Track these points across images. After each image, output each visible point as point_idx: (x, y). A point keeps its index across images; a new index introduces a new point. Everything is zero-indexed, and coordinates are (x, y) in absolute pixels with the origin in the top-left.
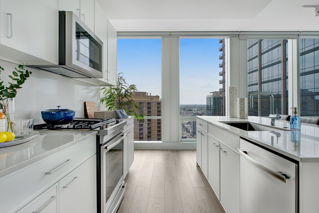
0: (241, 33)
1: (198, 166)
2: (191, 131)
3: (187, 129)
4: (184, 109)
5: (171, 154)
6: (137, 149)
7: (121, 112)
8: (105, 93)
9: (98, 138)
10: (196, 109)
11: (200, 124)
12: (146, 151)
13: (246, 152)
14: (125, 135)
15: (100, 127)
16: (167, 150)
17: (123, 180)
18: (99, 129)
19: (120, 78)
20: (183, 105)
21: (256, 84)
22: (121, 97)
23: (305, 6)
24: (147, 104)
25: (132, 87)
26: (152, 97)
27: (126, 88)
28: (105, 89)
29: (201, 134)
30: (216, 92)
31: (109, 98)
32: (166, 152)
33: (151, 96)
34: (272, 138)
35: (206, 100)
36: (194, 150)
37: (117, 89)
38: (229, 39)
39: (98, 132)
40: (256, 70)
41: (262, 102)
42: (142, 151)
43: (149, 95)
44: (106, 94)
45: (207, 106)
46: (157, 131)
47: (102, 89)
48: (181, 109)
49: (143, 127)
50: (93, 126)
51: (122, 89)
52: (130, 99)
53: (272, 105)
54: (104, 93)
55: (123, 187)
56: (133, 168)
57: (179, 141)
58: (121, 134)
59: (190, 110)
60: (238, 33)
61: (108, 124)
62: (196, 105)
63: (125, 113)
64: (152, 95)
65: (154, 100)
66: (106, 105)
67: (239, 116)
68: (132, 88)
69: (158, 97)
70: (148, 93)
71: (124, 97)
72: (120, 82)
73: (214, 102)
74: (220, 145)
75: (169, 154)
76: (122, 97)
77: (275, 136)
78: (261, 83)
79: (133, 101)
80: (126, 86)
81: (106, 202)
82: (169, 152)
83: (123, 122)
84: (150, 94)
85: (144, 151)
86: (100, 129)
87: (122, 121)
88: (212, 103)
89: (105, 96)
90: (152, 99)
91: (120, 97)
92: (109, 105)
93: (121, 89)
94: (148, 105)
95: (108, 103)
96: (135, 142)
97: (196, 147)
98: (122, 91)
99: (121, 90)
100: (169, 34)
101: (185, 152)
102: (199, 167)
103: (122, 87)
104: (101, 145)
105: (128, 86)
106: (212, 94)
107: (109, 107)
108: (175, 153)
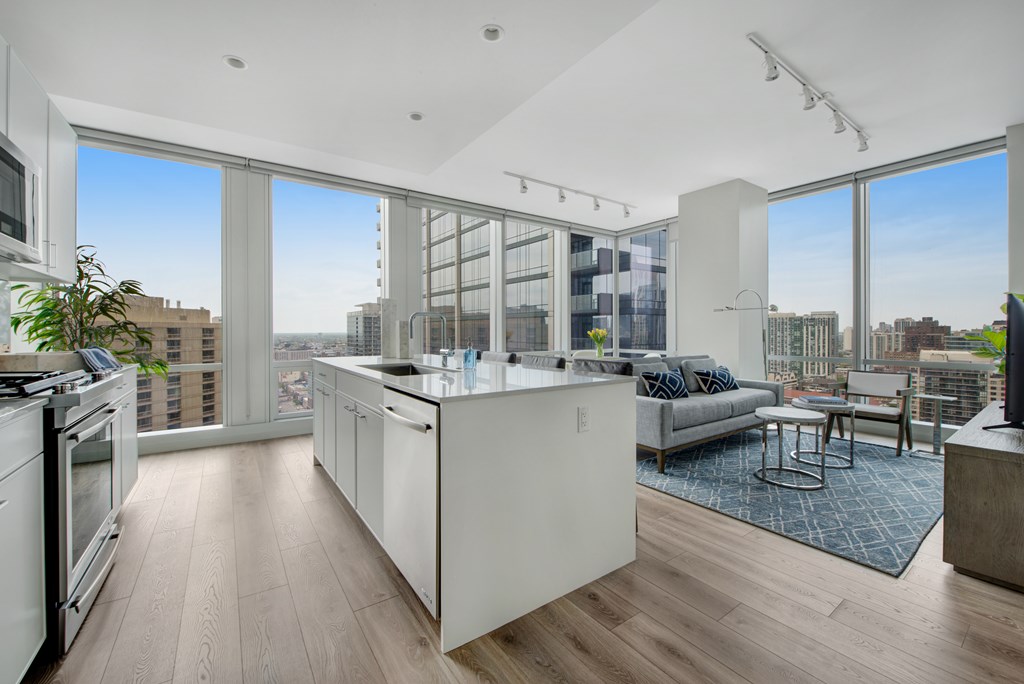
0: (411, 194)
1: (317, 464)
2: (306, 399)
3: (295, 396)
4: (287, 346)
5: (250, 451)
6: (147, 452)
7: (97, 355)
8: (25, 301)
9: (48, 415)
10: (320, 346)
11: (321, 374)
12: (175, 455)
13: (390, 409)
14: (119, 410)
15: (54, 388)
16: (239, 444)
17: (113, 520)
18: (50, 392)
19: (84, 260)
20: (284, 336)
21: (452, 292)
22: (86, 314)
23: (507, 173)
24: (166, 331)
25: (129, 288)
26: (183, 314)
27: (106, 289)
28: (26, 289)
29: (323, 393)
30: (369, 305)
31: (42, 316)
32: (234, 449)
33: (179, 310)
34: (444, 386)
35: (346, 324)
36: (308, 435)
37: (72, 291)
38: (387, 201)
39: (50, 400)
40: (452, 264)
41: (462, 329)
42: (161, 457)
43: (173, 305)
44: (30, 303)
45: (348, 337)
46: (201, 409)
47: (13, 288)
48: (277, 345)
49: (149, 400)
50: (29, 388)
51: (91, 290)
52: (121, 319)
53: (445, 333)
54: (19, 302)
55: (115, 537)
56: (133, 498)
57: (272, 419)
58: (106, 408)
59: (305, 348)
60: (404, 193)
61: (77, 382)
62: (320, 334)
63: (109, 356)
64: (182, 307)
65: (193, 321)
66: (27, 336)
67: (398, 356)
68: (129, 291)
69: (205, 313)
70: (168, 301)
71: (97, 314)
72: (85, 271)
73: (365, 327)
74: (356, 407)
75: (243, 452)
76: (90, 312)
77: (446, 383)
78: (461, 290)
79: (131, 323)
80: (107, 282)
81: (74, 567)
82: (243, 448)
83: (114, 376)
84: (179, 303)
85: (168, 457)
86: (53, 393)
87: (110, 374)
88: (361, 330)
89: (24, 310)
90: (183, 318)
91: (82, 314)
92: (38, 336)
93: (88, 290)
94: (170, 336)
95: (36, 330)
96: (141, 435)
97: (311, 428)
98: (91, 298)
99: (88, 294)
100: (243, 162)
101: (287, 441)
102: (320, 465)
103: (90, 287)
104: (59, 431)
105: (113, 284)
106: (361, 309)
107: (40, 341)
108: (261, 449)
